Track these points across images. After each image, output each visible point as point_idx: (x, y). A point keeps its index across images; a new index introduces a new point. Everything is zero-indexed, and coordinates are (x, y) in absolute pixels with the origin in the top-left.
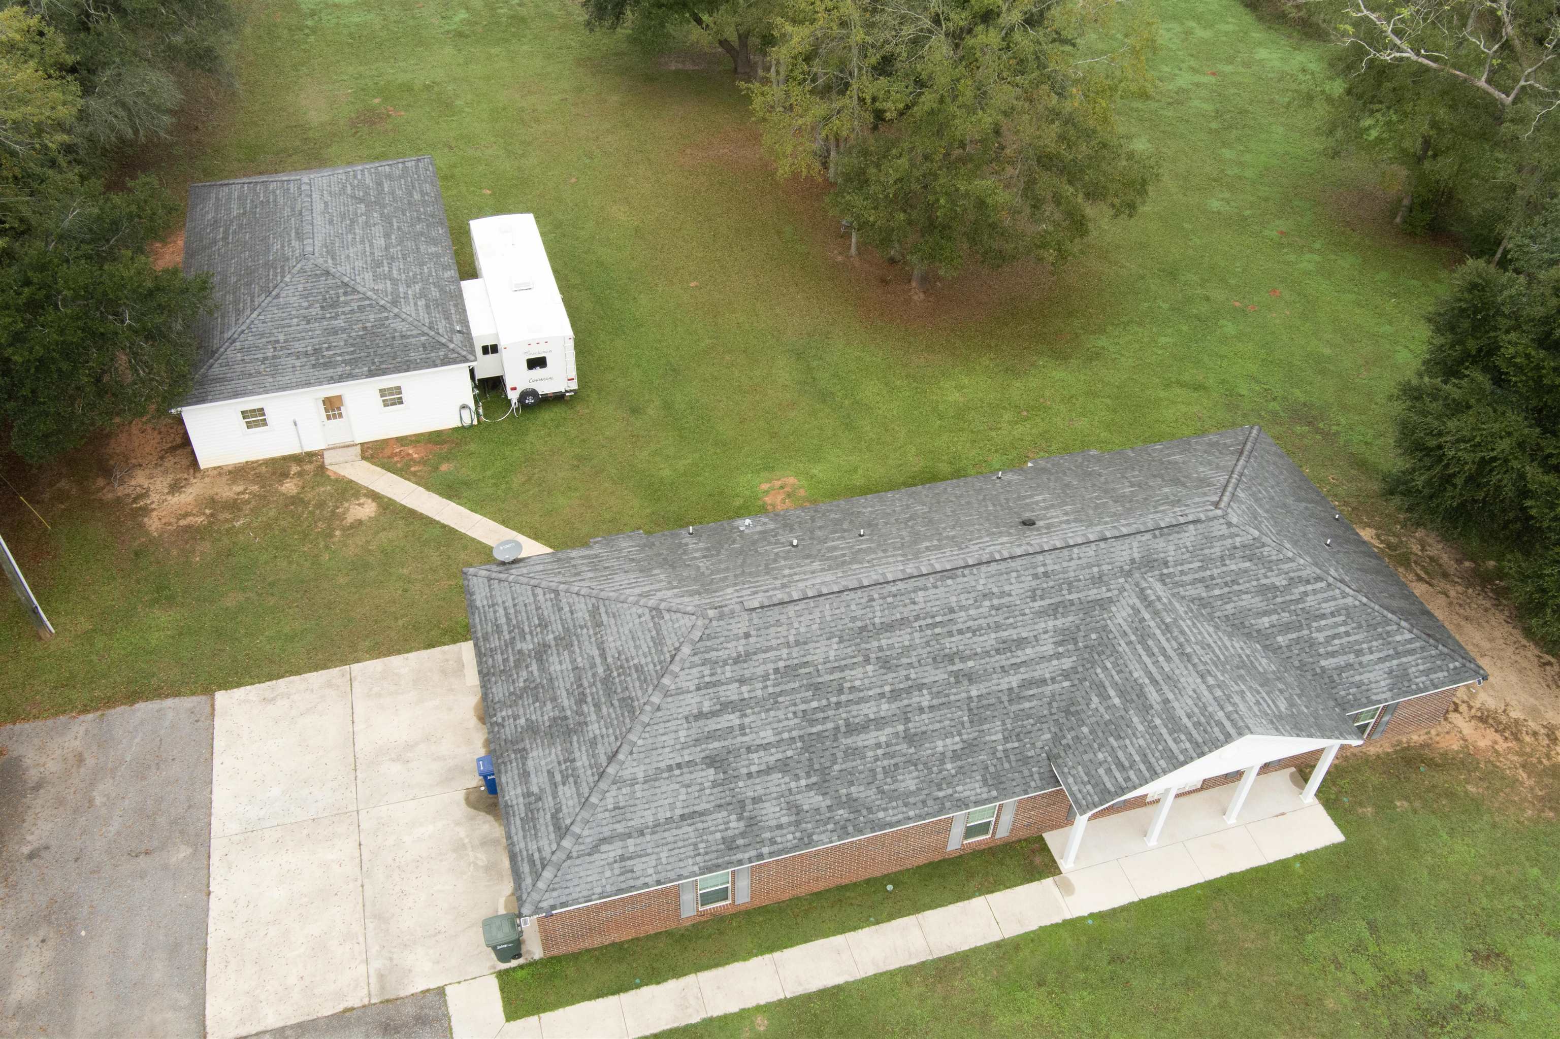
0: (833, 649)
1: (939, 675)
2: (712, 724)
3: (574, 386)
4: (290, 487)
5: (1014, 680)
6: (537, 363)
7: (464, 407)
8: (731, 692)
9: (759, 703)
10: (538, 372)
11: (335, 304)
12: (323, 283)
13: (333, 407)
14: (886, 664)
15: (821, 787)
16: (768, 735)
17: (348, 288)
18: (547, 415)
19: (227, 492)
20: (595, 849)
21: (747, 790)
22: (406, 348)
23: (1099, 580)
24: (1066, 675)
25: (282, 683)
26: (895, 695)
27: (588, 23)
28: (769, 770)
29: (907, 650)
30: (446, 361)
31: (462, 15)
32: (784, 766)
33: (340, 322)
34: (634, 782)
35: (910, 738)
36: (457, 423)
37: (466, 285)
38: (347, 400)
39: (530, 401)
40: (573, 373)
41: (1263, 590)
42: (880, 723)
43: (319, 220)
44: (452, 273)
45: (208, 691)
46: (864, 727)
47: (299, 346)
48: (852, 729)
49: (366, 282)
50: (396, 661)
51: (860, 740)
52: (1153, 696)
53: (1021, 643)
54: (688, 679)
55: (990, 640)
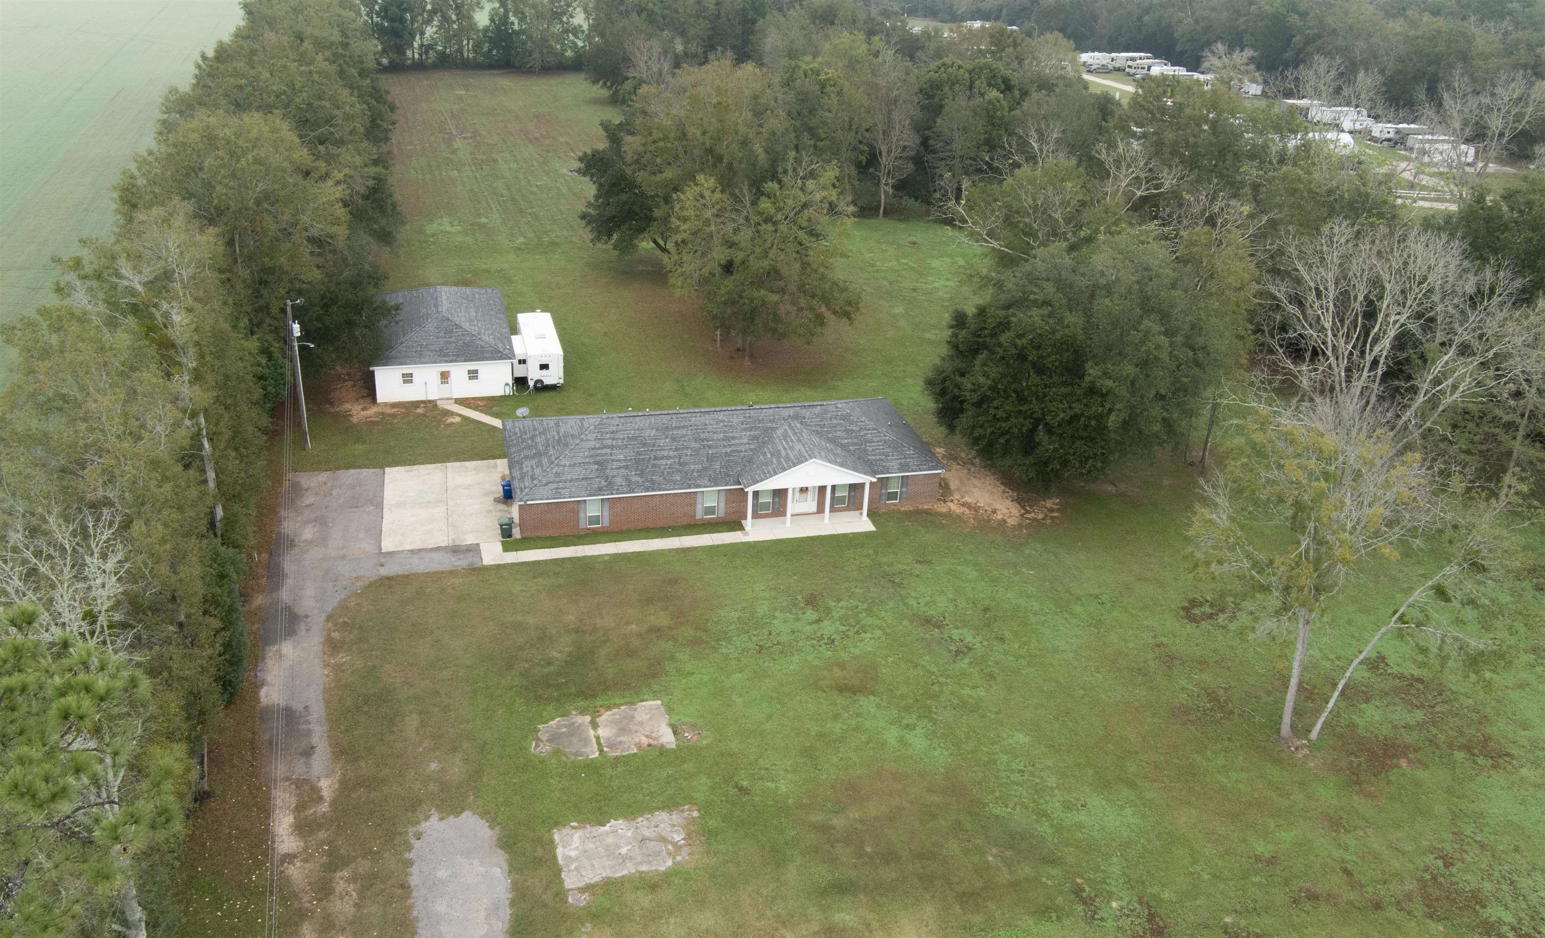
0: (653, 433)
1: (697, 445)
2: (599, 452)
3: (562, 381)
4: (420, 411)
5: (728, 450)
6: (544, 367)
7: (507, 384)
8: (609, 442)
9: (620, 447)
10: (544, 372)
11: (451, 332)
12: (446, 324)
13: (445, 376)
14: (674, 439)
15: (641, 476)
16: (622, 457)
17: (458, 326)
18: (547, 395)
19: (389, 411)
20: (546, 484)
21: (609, 473)
22: (483, 352)
23: (773, 421)
24: (751, 450)
25: (415, 467)
26: (677, 449)
27: (592, 240)
28: (620, 468)
29: (684, 436)
30: (501, 358)
31: (522, 240)
32: (626, 467)
33: (453, 339)
34: (565, 466)
35: (680, 464)
36: (502, 394)
37: (514, 337)
38: (452, 374)
39: (539, 385)
40: (561, 374)
41: (847, 431)
42: (668, 458)
43: (445, 302)
44: (507, 330)
45: (382, 467)
46: (662, 458)
47: (433, 348)
48: (656, 458)
49: (466, 325)
50: (467, 464)
51: (659, 462)
52: (783, 453)
53: (734, 438)
54: (591, 437)
55: (721, 436)
